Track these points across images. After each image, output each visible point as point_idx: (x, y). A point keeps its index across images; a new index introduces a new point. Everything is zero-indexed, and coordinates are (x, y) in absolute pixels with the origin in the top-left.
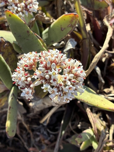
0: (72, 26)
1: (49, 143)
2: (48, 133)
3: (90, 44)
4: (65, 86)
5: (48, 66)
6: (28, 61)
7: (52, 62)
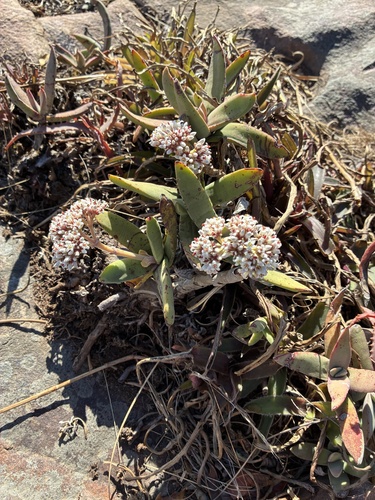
0: (252, 183)
1: (201, 338)
2: (196, 324)
3: (263, 205)
4: (261, 259)
5: (241, 234)
6: (216, 229)
7: (247, 230)
